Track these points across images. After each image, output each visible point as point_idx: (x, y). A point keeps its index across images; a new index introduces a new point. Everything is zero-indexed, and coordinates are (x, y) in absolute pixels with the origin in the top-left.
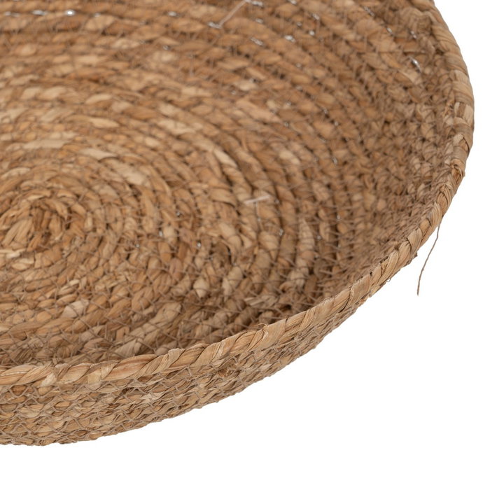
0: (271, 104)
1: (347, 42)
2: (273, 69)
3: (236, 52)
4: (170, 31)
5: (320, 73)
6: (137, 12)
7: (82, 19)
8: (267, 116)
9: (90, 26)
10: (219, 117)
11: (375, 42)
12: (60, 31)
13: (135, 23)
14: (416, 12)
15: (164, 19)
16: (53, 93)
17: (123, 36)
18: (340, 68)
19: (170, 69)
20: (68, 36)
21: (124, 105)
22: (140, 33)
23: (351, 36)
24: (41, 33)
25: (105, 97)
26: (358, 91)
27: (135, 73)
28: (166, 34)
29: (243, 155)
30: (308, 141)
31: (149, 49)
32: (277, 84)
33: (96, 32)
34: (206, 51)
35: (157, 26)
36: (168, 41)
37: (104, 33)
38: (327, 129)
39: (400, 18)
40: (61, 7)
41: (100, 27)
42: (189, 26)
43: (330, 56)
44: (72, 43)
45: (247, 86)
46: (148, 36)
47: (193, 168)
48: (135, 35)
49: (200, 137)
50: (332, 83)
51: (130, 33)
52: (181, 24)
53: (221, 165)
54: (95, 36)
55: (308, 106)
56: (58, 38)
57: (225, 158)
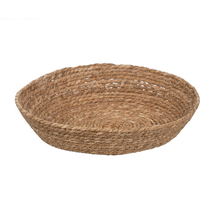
0: (162, 113)
1: (178, 99)
2: (163, 107)
3: (156, 104)
4: (143, 101)
5: (173, 106)
6: (136, 98)
7: (125, 99)
8: (162, 114)
9: (126, 101)
10: (151, 115)
11: (183, 97)
12: (120, 101)
13: (136, 100)
14: (191, 89)
15: (142, 99)
16: (118, 111)
17: (133, 102)
18: (177, 104)
19: (142, 108)
20: (122, 102)
21: (132, 113)
22: (137, 102)
23: (179, 97)
24: (116, 102)
25: (128, 111)
26: (180, 107)
27: (135, 108)
28: (142, 102)
29: (156, 120)
30: (169, 118)
31: (138, 105)
32: (164, 109)
33: (128, 102)
34: (150, 105)
35: (140, 100)
36: (143, 103)
37: (129, 102)
38: (173, 116)
39: (188, 92)
40: (121, 97)
41: (129, 101)
42: (147, 100)
43: (175, 102)
44: (122, 104)
45: (158, 110)
46: (138, 102)
47: (145, 122)
48: (136, 102)
49: (147, 118)
50: (175, 107)
51: (135, 102)
52: (145, 100)
53: (151, 122)
54: (127, 103)
55: (170, 112)
56: (119, 103)
57: (152, 120)
